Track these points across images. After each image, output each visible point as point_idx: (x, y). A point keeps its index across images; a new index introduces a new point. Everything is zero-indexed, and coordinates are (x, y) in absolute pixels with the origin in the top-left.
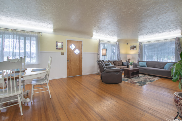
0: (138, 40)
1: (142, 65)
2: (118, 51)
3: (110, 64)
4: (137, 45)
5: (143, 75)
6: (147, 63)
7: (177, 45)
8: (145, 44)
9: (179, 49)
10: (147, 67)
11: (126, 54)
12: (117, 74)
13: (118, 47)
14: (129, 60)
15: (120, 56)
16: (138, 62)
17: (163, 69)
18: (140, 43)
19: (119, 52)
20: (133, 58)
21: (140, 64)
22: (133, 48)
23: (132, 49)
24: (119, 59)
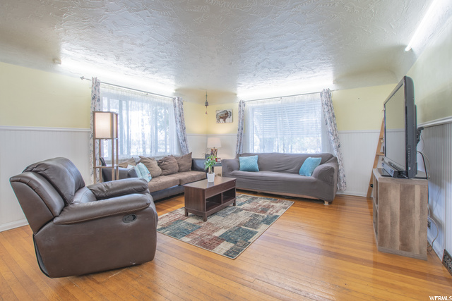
0: (236, 94)
1: (248, 166)
2: (179, 126)
3: (134, 171)
4: (234, 107)
5: (251, 196)
6: (260, 157)
7: (326, 110)
8: (254, 105)
9: (330, 118)
10: (260, 169)
11: (207, 135)
12: (131, 224)
13: (178, 113)
14: (214, 152)
15: (185, 140)
16: (239, 155)
17: (298, 173)
18: (242, 104)
19: (183, 128)
20: (225, 147)
21: (242, 164)
22: (225, 116)
23: (221, 120)
24: (184, 149)
